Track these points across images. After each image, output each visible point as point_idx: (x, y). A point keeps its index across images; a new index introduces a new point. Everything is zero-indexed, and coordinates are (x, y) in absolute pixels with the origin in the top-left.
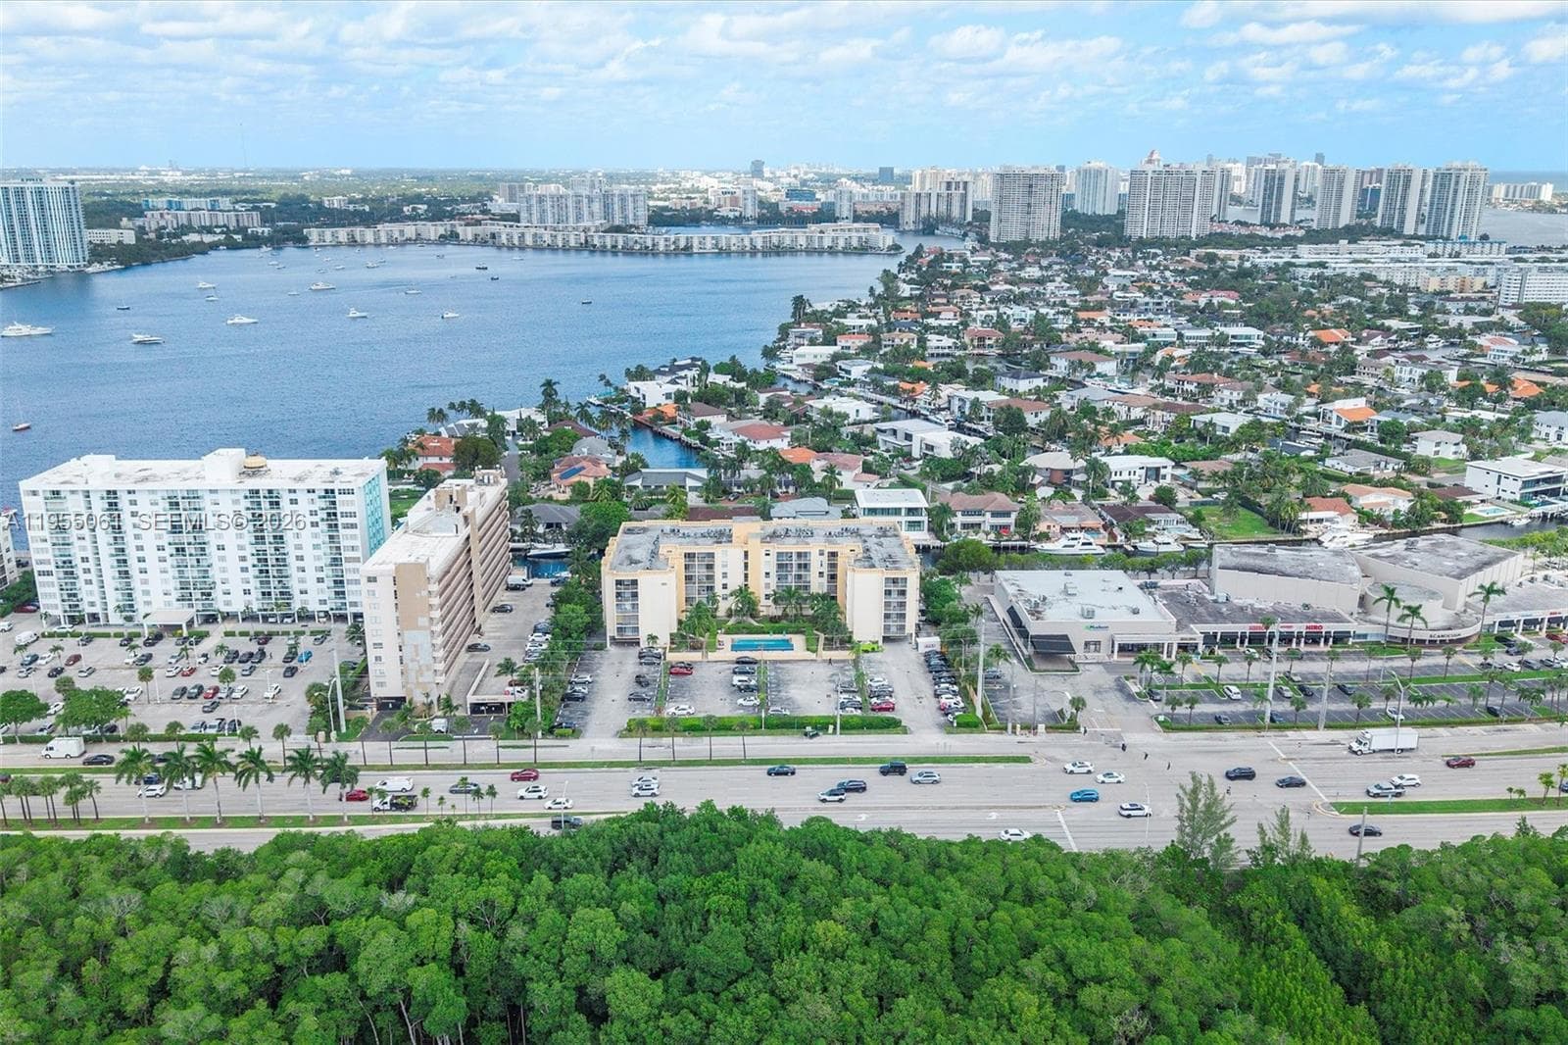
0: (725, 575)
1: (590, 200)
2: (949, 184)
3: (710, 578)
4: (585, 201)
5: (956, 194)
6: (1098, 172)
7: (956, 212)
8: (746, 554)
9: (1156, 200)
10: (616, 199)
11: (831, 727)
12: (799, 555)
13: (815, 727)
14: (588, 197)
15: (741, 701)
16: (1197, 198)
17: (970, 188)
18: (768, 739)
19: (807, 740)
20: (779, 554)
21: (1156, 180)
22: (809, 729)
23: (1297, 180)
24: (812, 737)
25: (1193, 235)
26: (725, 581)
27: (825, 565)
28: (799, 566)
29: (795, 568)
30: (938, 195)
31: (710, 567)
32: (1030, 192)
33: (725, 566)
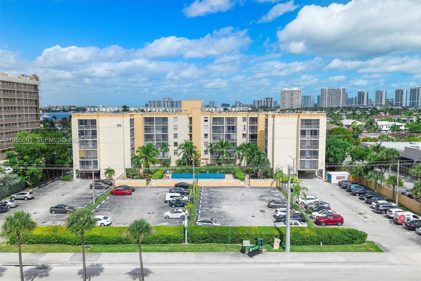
0: (176, 136)
1: (167, 102)
2: (267, 99)
3: (165, 137)
4: (166, 102)
5: (269, 101)
6: (308, 97)
7: (269, 105)
8: (191, 119)
9: (329, 97)
10: (175, 103)
11: (277, 242)
12: (229, 119)
13: (256, 241)
14: (167, 101)
15: (168, 213)
16: (341, 96)
17: (273, 99)
18: (191, 256)
19: (245, 259)
20: (215, 119)
21: (329, 91)
22: (247, 243)
23: (368, 94)
24: (251, 254)
25: (341, 107)
26: (176, 140)
27: (248, 128)
28: (229, 128)
29: (225, 129)
30: (264, 101)
31: (165, 129)
32: (292, 95)
33: (176, 129)
